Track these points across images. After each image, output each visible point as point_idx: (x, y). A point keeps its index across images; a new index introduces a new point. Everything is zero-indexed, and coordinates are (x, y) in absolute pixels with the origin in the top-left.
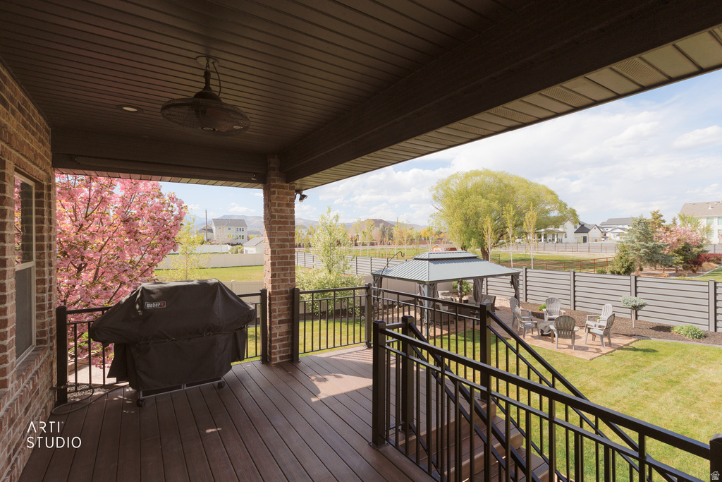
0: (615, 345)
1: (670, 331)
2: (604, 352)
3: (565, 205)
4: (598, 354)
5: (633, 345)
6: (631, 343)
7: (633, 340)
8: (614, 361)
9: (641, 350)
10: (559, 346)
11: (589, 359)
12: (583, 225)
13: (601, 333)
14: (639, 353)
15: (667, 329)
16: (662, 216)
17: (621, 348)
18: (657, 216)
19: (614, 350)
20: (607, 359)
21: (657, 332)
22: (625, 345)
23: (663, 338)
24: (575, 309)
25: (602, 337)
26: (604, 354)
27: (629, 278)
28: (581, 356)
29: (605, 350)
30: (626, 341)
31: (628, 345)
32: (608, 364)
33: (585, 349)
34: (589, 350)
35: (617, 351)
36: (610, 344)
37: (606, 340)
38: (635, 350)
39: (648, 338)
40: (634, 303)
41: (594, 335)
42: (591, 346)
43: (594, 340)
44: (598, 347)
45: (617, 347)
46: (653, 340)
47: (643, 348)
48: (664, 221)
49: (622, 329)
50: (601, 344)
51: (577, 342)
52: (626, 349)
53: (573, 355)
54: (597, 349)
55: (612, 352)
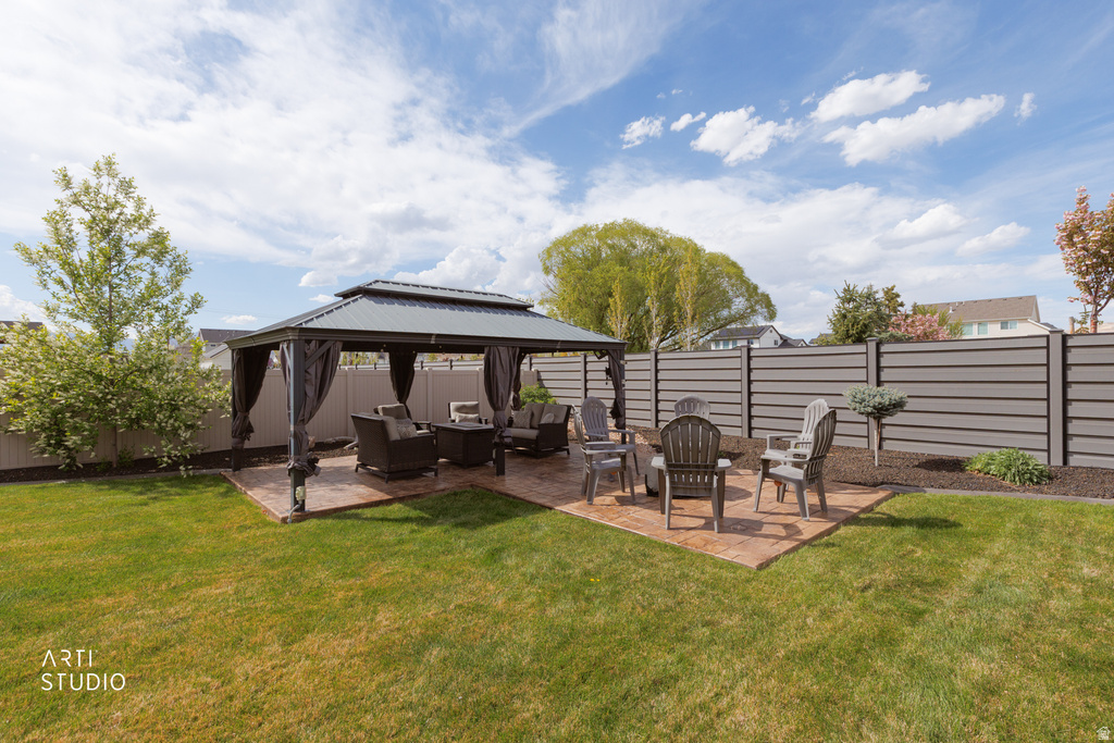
0: (836, 510)
1: (963, 470)
2: (806, 536)
3: (756, 288)
4: (788, 545)
5: (884, 508)
6: (879, 503)
7: (881, 494)
8: (835, 566)
9: (910, 522)
10: (676, 521)
11: (754, 565)
12: (785, 341)
13: (799, 474)
14: (908, 531)
15: (956, 465)
16: (898, 296)
17: (853, 520)
18: (892, 295)
19: (836, 528)
20: (814, 561)
21: (934, 474)
22: (864, 510)
23: (951, 486)
24: (750, 436)
25: (800, 485)
26: (804, 543)
27: (861, 348)
28: (730, 555)
29: (810, 527)
30: (865, 499)
31: (869, 509)
32: (817, 580)
33: (748, 528)
34: (766, 530)
35: (843, 531)
36: (823, 510)
37: (812, 499)
38: (894, 522)
39: (917, 488)
40: (878, 399)
41: (780, 481)
42: (771, 518)
43: (780, 498)
44: (791, 520)
45: (842, 516)
46: (931, 493)
47: (913, 515)
48: (902, 305)
49: (850, 468)
50: (797, 509)
51: (732, 509)
52: (868, 521)
53: (710, 551)
54: (786, 526)
55: (828, 532)
